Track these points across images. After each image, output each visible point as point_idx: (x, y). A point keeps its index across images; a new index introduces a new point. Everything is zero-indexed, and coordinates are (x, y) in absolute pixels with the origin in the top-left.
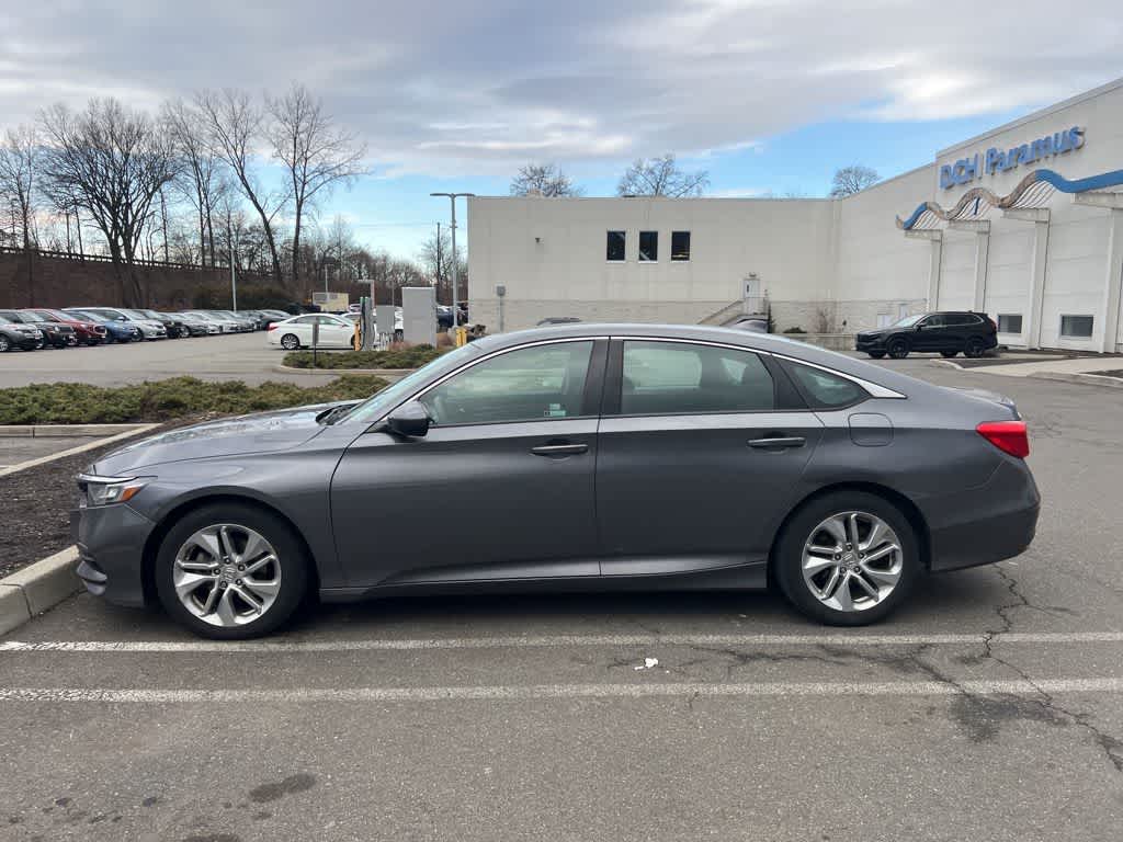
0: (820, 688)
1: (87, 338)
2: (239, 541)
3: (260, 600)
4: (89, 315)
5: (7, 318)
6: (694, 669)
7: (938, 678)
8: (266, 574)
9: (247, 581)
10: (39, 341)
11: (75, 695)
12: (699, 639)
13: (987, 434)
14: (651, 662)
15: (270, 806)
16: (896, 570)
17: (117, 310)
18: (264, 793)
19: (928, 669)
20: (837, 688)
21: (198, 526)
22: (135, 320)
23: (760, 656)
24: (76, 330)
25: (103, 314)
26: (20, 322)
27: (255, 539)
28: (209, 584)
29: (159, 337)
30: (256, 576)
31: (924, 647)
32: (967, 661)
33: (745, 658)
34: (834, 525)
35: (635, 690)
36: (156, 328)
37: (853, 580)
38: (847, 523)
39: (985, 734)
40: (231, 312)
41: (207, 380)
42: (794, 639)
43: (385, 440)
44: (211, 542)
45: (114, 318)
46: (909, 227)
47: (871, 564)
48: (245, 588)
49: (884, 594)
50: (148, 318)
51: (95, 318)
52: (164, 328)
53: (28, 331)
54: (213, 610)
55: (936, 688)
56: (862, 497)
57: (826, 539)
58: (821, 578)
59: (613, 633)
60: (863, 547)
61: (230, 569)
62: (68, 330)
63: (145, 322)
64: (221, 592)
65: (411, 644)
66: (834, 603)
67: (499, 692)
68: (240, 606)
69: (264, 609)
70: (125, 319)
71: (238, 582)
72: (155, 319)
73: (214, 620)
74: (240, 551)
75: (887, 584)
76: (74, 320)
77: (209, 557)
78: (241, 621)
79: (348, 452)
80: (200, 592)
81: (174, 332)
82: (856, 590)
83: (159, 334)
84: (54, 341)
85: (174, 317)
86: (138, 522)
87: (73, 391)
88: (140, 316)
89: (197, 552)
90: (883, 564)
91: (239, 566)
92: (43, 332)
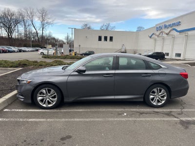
0: (156, 119)
1: (4, 52)
2: (49, 91)
3: (53, 102)
4: (4, 47)
6: (133, 115)
7: (176, 117)
8: (54, 97)
9: (51, 99)
11: (21, 120)
12: (132, 110)
13: (181, 75)
14: (125, 114)
15: (65, 141)
16: (165, 98)
17: (10, 47)
18: (63, 139)
19: (173, 116)
20: (159, 119)
21: (42, 88)
22: (13, 49)
23: (144, 113)
24: (2, 50)
27: (52, 91)
28: (44, 99)
29: (18, 52)
30: (52, 98)
31: (171, 111)
32: (179, 114)
33: (141, 113)
34: (155, 90)
35: (124, 119)
36: (17, 50)
37: (158, 100)
38: (157, 90)
39: (187, 128)
40: (30, 48)
41: (30, 60)
42: (148, 110)
43: (76, 73)
44: (44, 91)
46: (150, 37)
47: (161, 97)
48: (50, 100)
49: (163, 102)
50: (15, 48)
51: (6, 48)
54: (44, 104)
55: (176, 119)
56: (160, 85)
57: (154, 92)
58: (153, 99)
59: (117, 109)
60: (160, 94)
61: (47, 96)
64: (46, 101)
65: (81, 110)
66: (155, 104)
67: (100, 119)
68: (49, 103)
69: (54, 104)
71: (49, 99)
72: (17, 48)
73: (44, 105)
74: (49, 93)
75: (163, 100)
77: (44, 94)
78: (49, 106)
79: (70, 75)
80: (42, 101)
81: (20, 51)
82: (158, 101)
85: (20, 48)
86: (30, 87)
87: (6, 62)
89: (42, 93)
90: (163, 97)
91: (49, 96)
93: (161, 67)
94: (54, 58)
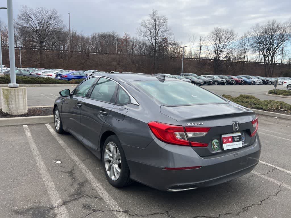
1: (238, 83)
4: (241, 77)
5: (220, 77)
10: (225, 83)
13: (151, 127)
16: (120, 170)
17: (250, 76)
22: (254, 79)
24: (235, 81)
25: (246, 77)
26: (222, 78)
29: (260, 84)
34: (110, 146)
36: (259, 81)
45: (248, 78)
50: (259, 78)
51: (243, 78)
52: (262, 82)
53: (223, 81)
62: (233, 81)
63: (258, 80)
70: (252, 79)
72: (261, 79)
75: (118, 174)
76: (237, 78)
81: (265, 83)
83: (260, 83)
84: (229, 83)
85: (268, 79)
88: (256, 78)
92: (226, 81)
93: (130, 102)
94: (287, 94)
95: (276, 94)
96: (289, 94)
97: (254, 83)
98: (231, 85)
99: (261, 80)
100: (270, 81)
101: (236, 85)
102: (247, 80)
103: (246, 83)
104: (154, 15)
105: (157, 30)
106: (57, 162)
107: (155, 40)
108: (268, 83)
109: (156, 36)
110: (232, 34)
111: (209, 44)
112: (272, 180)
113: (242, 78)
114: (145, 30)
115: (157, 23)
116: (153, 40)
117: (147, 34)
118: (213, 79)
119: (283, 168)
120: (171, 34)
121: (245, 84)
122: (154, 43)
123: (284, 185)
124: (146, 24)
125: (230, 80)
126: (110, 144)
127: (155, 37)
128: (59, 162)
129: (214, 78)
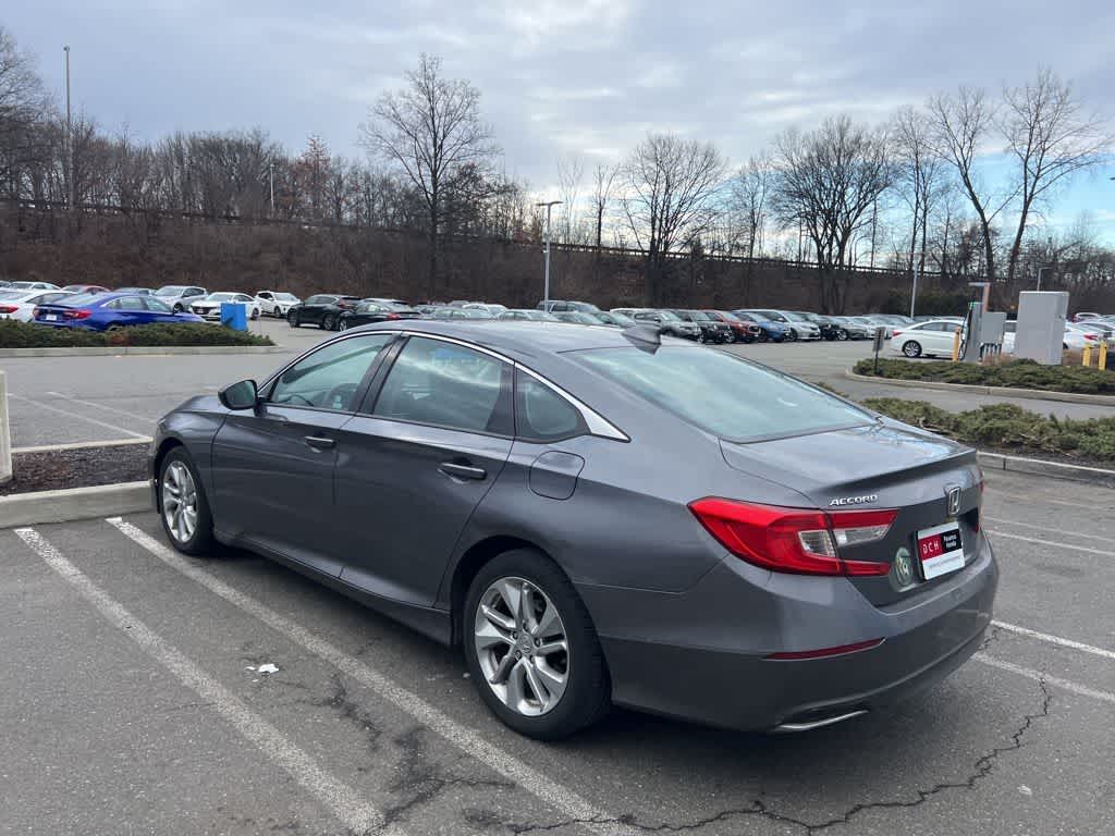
5: (680, 317)
10: (698, 336)
13: (708, 515)
16: (564, 678)
17: (780, 312)
22: (794, 321)
24: (732, 328)
25: (766, 315)
26: (689, 320)
29: (812, 339)
36: (811, 331)
37: (526, 673)
40: (904, 318)
44: (176, 473)
45: (774, 319)
50: (807, 320)
51: (757, 318)
52: (819, 330)
53: (689, 328)
54: (176, 526)
61: (184, 498)
62: (725, 328)
63: (804, 324)
66: (500, 691)
70: (785, 321)
72: (814, 322)
73: (176, 533)
76: (736, 319)
78: (183, 538)
80: (172, 510)
81: (829, 334)
83: (812, 335)
84: (711, 337)
85: (836, 320)
88: (798, 318)
89: (171, 479)
92: (703, 329)
93: (582, 429)
94: (913, 374)
95: (880, 374)
96: (919, 374)
97: (794, 337)
98: (718, 344)
99: (814, 326)
100: (844, 330)
101: (734, 342)
102: (772, 326)
103: (767, 336)
104: (427, 78)
105: (441, 134)
106: (263, 668)
107: (434, 173)
108: (837, 335)
109: (436, 155)
110: (710, 159)
111: (631, 194)
112: (1010, 666)
113: (752, 320)
114: (395, 130)
115: (440, 107)
116: (426, 171)
117: (401, 148)
118: (656, 323)
119: (1020, 624)
120: (493, 151)
121: (766, 341)
122: (429, 184)
123: (1049, 678)
124: (398, 110)
125: (715, 325)
126: (507, 586)
127: (434, 161)
128: (271, 668)
129: (659, 321)
